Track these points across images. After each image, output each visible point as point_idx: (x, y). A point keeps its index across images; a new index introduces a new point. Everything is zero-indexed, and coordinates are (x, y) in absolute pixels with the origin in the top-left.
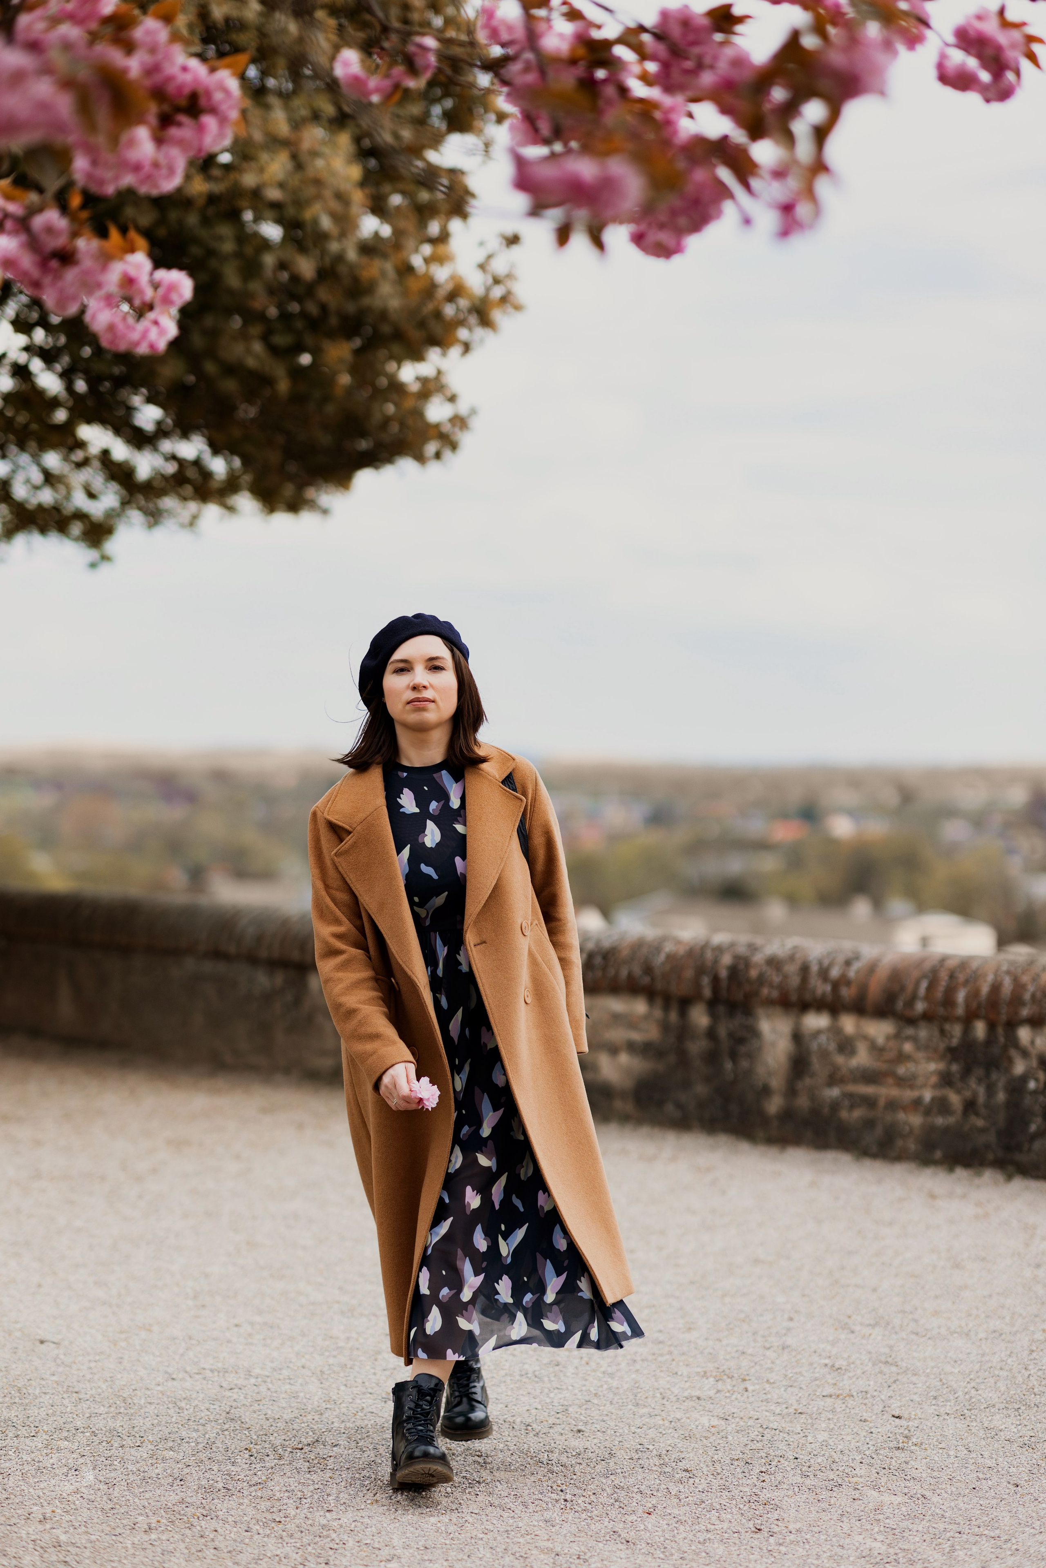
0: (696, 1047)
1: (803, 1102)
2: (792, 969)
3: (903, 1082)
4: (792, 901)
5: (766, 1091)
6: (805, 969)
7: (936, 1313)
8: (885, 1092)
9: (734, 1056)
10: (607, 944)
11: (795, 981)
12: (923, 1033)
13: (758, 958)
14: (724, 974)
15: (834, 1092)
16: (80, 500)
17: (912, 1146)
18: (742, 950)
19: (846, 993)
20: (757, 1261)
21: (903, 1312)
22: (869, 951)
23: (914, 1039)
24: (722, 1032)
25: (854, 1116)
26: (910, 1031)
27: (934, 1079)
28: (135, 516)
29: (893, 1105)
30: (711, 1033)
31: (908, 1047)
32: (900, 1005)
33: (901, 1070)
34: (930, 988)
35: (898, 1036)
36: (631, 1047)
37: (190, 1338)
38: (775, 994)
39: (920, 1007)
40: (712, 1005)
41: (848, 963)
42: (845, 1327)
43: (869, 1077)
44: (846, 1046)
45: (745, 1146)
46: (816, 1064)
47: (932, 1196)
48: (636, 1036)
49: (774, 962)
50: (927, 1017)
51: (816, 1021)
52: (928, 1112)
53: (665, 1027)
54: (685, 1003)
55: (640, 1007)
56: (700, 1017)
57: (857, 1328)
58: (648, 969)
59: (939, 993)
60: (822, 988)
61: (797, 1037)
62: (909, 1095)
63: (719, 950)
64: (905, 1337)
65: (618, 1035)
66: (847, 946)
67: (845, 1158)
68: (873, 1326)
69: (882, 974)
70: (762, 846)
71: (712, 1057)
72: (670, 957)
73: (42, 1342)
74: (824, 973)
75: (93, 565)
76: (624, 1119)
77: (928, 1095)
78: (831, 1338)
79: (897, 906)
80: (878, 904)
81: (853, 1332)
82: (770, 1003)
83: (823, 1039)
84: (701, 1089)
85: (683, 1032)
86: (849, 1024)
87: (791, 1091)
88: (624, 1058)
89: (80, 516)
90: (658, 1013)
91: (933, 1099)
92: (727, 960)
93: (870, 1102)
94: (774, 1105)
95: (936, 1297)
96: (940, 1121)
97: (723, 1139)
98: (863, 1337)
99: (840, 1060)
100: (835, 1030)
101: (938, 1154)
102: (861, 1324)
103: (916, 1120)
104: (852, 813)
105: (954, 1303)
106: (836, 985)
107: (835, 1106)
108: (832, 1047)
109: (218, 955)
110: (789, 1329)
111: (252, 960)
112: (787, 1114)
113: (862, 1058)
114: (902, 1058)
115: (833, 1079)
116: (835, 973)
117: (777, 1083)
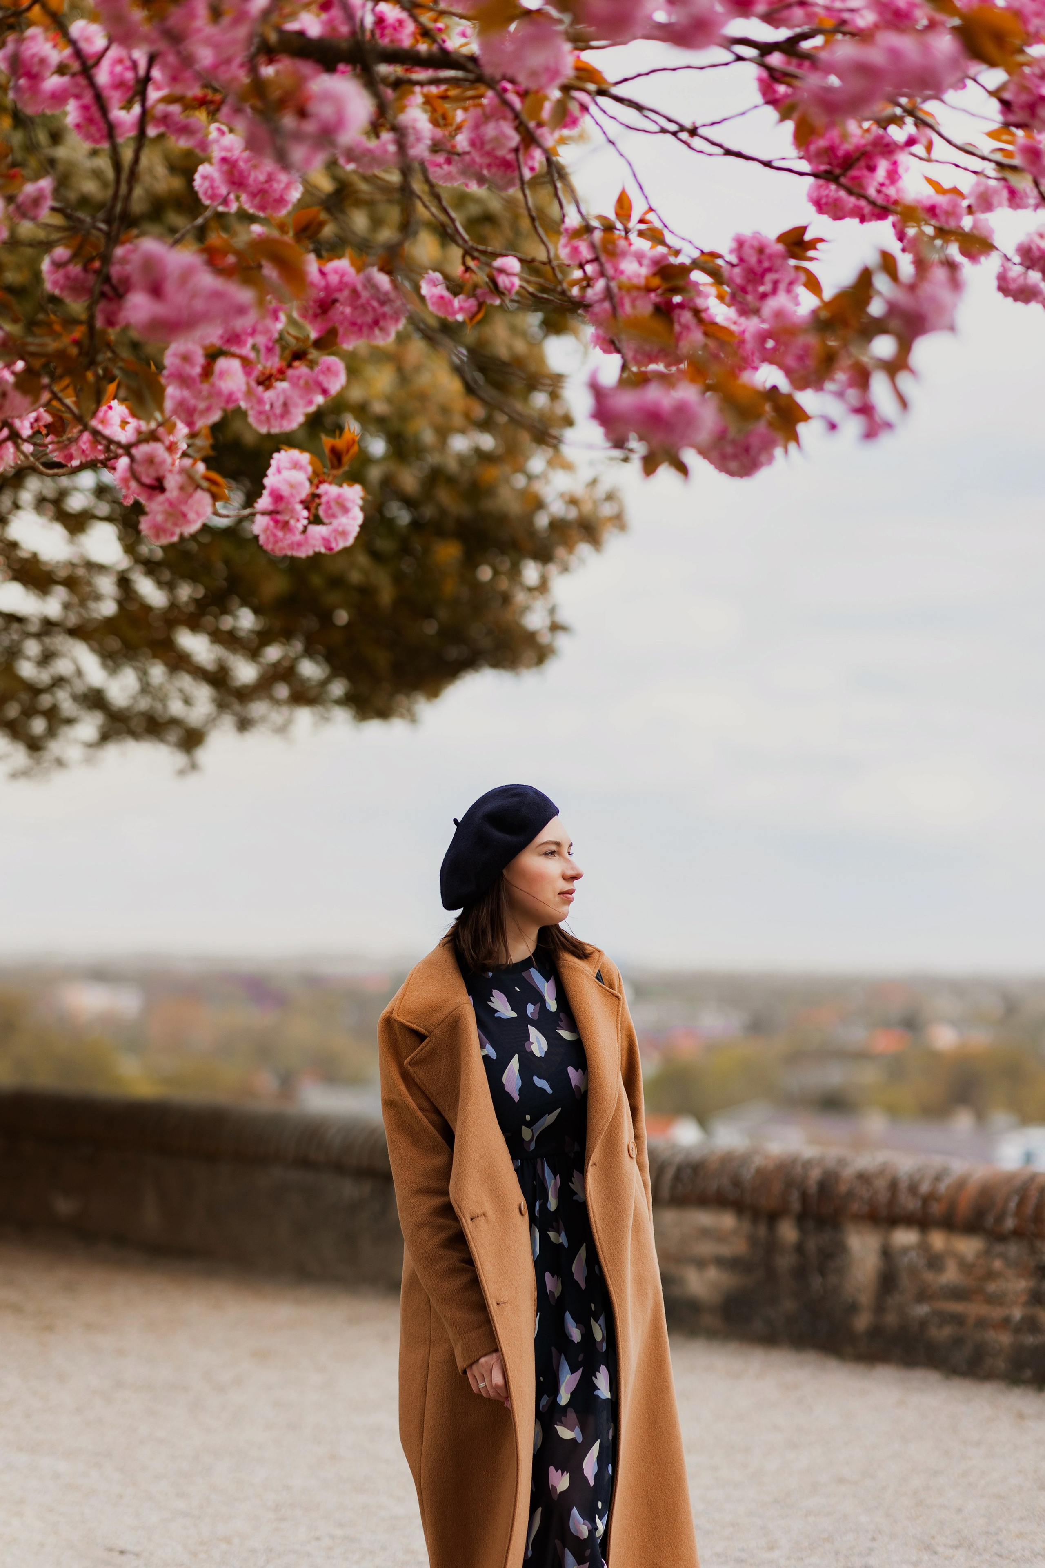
0: (785, 1262)
1: (891, 1319)
2: (881, 1184)
3: (994, 1300)
4: (893, 1111)
5: (853, 1308)
6: (894, 1185)
7: (1020, 1535)
8: (974, 1309)
9: (822, 1272)
10: (697, 1156)
11: (883, 1196)
12: (1013, 1249)
13: (848, 1172)
14: (813, 1188)
15: (922, 1310)
16: (176, 708)
17: (1001, 1365)
18: (831, 1163)
19: (936, 1209)
20: (841, 1481)
21: (987, 1533)
22: (958, 1167)
23: (1003, 1256)
24: (812, 1245)
25: (942, 1334)
26: (999, 1248)
27: (1023, 1298)
28: (228, 722)
29: (982, 1323)
30: (799, 1248)
31: (998, 1264)
32: (990, 1221)
33: (992, 1287)
34: (1021, 1203)
35: (987, 1253)
36: (720, 1262)
37: (271, 1550)
38: (865, 1209)
39: (1010, 1223)
40: (801, 1219)
41: (938, 1178)
42: (929, 1548)
43: (958, 1294)
44: (935, 1262)
45: (832, 1364)
46: (905, 1281)
47: (1021, 1416)
48: (725, 1250)
49: (863, 1178)
50: (1018, 1234)
51: (905, 1237)
52: (1018, 1330)
53: (753, 1241)
54: (773, 1217)
55: (727, 1221)
56: (788, 1232)
57: (940, 1549)
58: (737, 1183)
59: (1029, 1209)
60: (911, 1204)
61: (886, 1253)
62: (997, 1313)
63: (807, 1164)
64: (988, 1558)
65: (706, 1249)
66: (937, 1161)
67: (933, 1377)
68: (956, 1547)
69: (972, 1189)
70: (860, 1056)
71: (801, 1273)
72: (759, 1172)
73: (122, 1552)
74: (913, 1189)
75: (181, 773)
76: (713, 1335)
77: (1017, 1314)
78: (914, 1559)
79: (1000, 1118)
80: (981, 1116)
81: (936, 1553)
82: (858, 1218)
83: (913, 1255)
84: (789, 1305)
85: (771, 1247)
86: (938, 1240)
87: (879, 1308)
88: (713, 1273)
89: (175, 722)
90: (746, 1226)
91: (1023, 1319)
92: (815, 1174)
93: (958, 1320)
94: (862, 1322)
95: (1022, 1519)
96: (1030, 1340)
97: (811, 1357)
98: (946, 1558)
99: (929, 1277)
100: (924, 1247)
101: (1028, 1373)
102: (945, 1545)
103: (1005, 1339)
104: (955, 1023)
105: (1038, 1525)
106: (927, 1200)
107: (923, 1324)
108: (921, 1262)
109: (304, 1163)
110: (871, 1550)
111: (339, 1168)
112: (876, 1332)
113: (951, 1275)
114: (991, 1275)
115: (923, 1296)
116: (925, 1188)
117: (865, 1299)
